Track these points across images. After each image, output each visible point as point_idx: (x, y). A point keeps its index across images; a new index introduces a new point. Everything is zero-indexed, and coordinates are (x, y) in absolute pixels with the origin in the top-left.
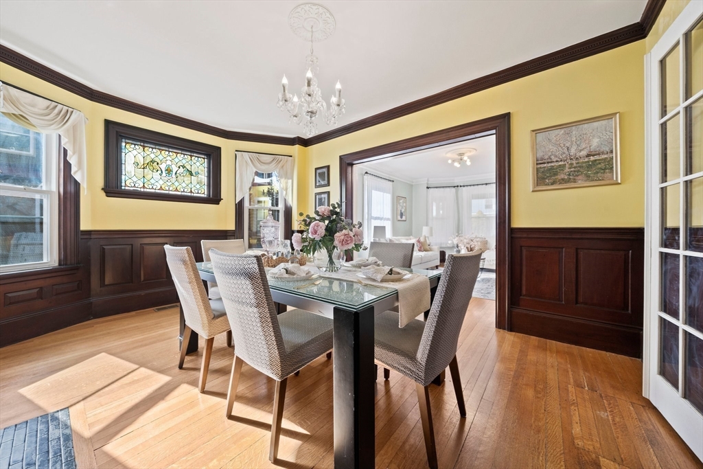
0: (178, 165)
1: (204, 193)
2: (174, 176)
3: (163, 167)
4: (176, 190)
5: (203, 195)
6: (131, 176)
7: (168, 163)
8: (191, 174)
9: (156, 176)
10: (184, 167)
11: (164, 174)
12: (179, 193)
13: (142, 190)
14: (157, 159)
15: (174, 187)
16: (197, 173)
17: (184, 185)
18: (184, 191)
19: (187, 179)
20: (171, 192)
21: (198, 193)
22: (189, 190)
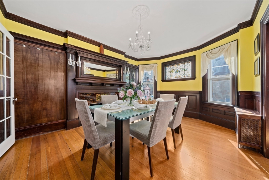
0: (180, 68)
1: (190, 76)
2: (179, 72)
3: (176, 70)
4: (180, 77)
5: (189, 77)
6: (168, 76)
7: (177, 68)
8: (185, 70)
9: (174, 73)
10: (182, 68)
11: (176, 73)
12: (181, 78)
13: (170, 79)
14: (174, 69)
15: (179, 76)
16: (187, 69)
17: (182, 75)
18: (182, 77)
19: (183, 72)
20: (178, 78)
21: (187, 76)
22: (184, 76)
